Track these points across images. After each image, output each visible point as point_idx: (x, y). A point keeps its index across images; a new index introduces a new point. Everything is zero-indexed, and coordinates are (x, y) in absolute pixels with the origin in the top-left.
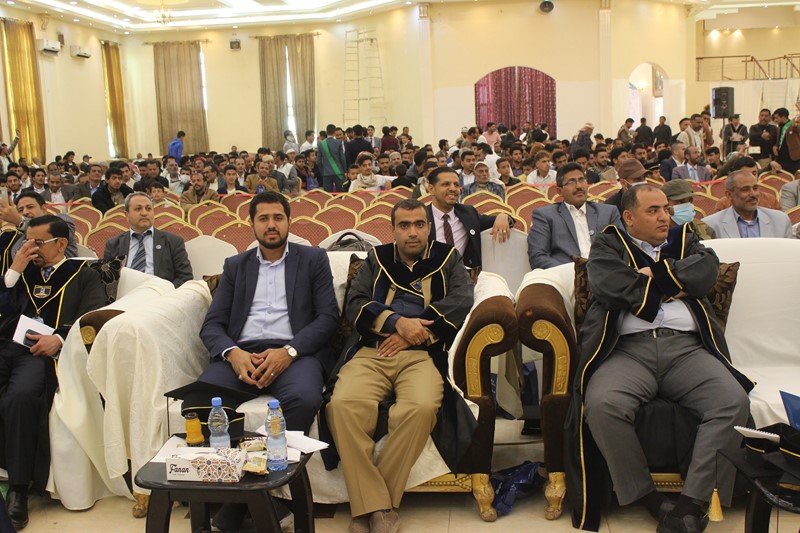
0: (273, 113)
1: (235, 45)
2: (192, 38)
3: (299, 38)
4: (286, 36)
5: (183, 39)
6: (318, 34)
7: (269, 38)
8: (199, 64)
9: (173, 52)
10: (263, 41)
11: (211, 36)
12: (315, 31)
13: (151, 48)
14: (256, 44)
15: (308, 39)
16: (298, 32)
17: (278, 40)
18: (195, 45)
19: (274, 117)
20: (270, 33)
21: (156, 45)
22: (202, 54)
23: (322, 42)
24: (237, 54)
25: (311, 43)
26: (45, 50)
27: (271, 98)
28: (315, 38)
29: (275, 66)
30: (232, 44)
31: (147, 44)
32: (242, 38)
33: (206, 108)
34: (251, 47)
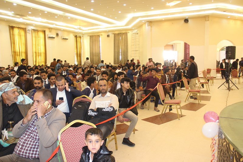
0: (117, 54)
1: (108, 36)
2: (98, 34)
3: (124, 33)
4: (120, 33)
5: (96, 34)
6: (129, 32)
7: (116, 34)
8: (99, 41)
9: (94, 38)
10: (115, 34)
11: (103, 34)
12: (128, 32)
13: (89, 37)
14: (113, 35)
15: (126, 34)
16: (124, 32)
17: (118, 34)
18: (99, 36)
19: (116, 55)
20: (117, 32)
21: (90, 36)
22: (100, 38)
23: (130, 35)
24: (109, 38)
25: (127, 35)
26: (49, 37)
27: (116, 50)
28: (128, 33)
29: (117, 41)
30: (107, 35)
31: (88, 36)
32: (110, 34)
33: (101, 53)
34: (112, 36)
